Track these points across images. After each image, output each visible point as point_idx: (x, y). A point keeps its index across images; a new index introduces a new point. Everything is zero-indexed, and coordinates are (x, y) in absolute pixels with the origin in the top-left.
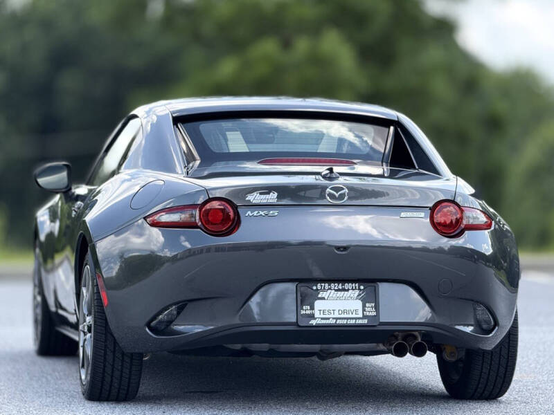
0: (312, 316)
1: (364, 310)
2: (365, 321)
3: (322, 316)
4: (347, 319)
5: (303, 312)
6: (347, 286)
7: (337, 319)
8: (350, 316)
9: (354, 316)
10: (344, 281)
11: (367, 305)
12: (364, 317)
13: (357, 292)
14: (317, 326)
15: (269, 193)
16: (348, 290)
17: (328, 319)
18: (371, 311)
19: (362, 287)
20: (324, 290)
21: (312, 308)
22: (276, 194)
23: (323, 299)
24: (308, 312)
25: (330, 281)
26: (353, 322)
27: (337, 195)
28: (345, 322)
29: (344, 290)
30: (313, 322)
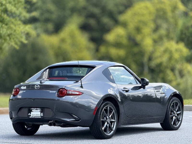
0: (30, 116)
1: (41, 114)
2: (41, 117)
3: (32, 116)
4: (37, 116)
5: (29, 115)
6: (38, 109)
7: (35, 116)
8: (38, 116)
9: (39, 116)
10: (37, 108)
11: (42, 113)
12: (41, 116)
13: (40, 110)
14: (31, 118)
15: (25, 87)
16: (38, 110)
17: (33, 116)
18: (42, 115)
19: (40, 109)
20: (33, 110)
21: (30, 114)
22: (26, 87)
23: (33, 112)
24: (30, 115)
25: (34, 108)
26: (38, 117)
27: (37, 87)
28: (36, 117)
29: (37, 110)
30: (30, 117)
